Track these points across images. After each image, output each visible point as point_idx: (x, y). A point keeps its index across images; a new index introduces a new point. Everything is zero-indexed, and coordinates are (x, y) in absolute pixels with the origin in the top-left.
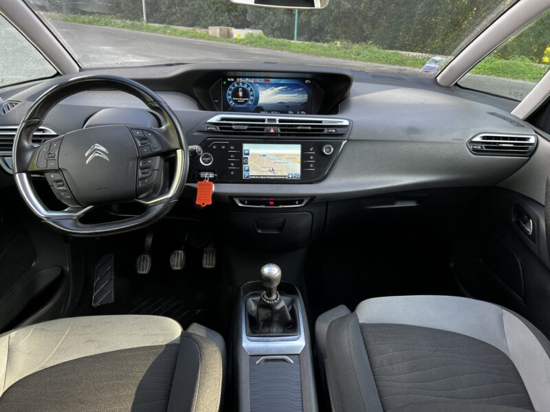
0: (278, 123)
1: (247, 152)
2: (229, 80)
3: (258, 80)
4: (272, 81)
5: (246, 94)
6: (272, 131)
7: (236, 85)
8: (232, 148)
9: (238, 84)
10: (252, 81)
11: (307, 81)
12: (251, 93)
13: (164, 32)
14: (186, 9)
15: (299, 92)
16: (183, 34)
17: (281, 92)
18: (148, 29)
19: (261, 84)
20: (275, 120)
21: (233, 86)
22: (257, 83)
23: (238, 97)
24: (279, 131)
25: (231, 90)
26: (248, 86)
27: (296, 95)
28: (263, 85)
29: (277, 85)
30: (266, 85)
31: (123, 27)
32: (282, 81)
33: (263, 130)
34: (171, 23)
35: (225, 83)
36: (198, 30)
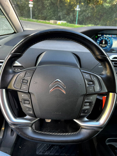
2: (99, 35)
3: (113, 36)
5: (106, 42)
7: (102, 38)
9: (103, 37)
10: (110, 36)
12: (109, 42)
13: (37, 22)
14: (43, 15)
16: (42, 22)
18: (32, 21)
19: (114, 38)
21: (101, 38)
22: (113, 37)
23: (102, 44)
25: (99, 40)
26: (108, 39)
31: (25, 20)
34: (38, 19)
35: (96, 37)
36: (47, 21)
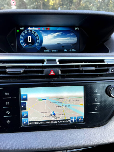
0: (58, 64)
1: (24, 97)
2: (21, 29)
3: (42, 29)
4: (51, 29)
6: (52, 73)
7: (26, 32)
8: (6, 94)
10: (37, 29)
11: (76, 29)
12: (37, 38)
15: (71, 36)
17: (58, 36)
20: (55, 61)
22: (41, 31)
24: (60, 73)
26: (35, 33)
27: (69, 38)
28: (46, 32)
29: (55, 32)
30: (48, 32)
32: (59, 29)
33: (42, 72)
35: (18, 31)
